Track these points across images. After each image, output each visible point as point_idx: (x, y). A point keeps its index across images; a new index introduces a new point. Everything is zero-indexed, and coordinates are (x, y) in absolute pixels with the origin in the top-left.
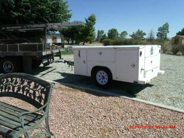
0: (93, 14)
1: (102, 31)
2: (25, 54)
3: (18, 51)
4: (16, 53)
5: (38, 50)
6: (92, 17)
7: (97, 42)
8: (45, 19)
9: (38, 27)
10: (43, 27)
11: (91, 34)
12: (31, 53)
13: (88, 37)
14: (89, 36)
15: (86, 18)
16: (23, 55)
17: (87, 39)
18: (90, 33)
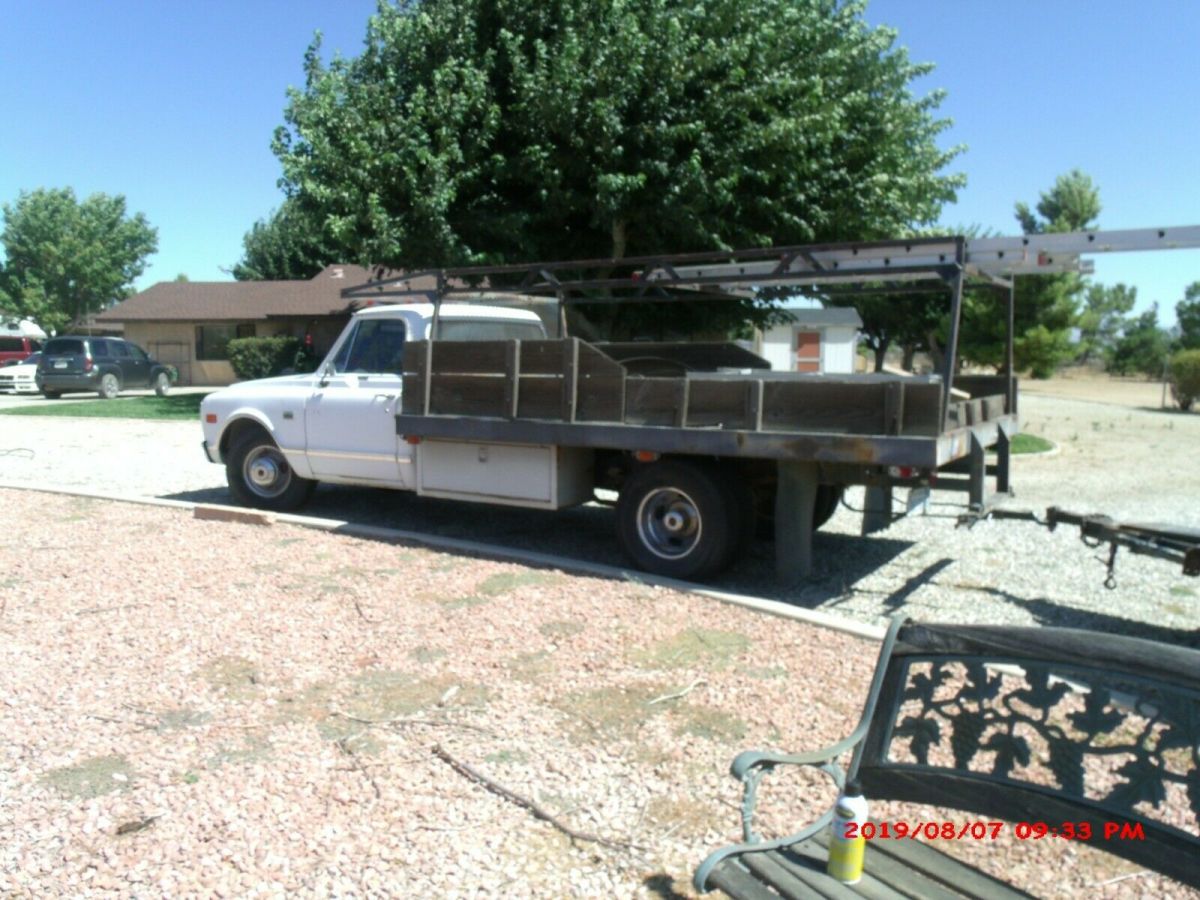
0: (1076, 174)
1: (1121, 288)
2: (805, 445)
3: (754, 427)
4: (740, 439)
5: (900, 427)
6: (1071, 193)
7: (1084, 368)
8: (787, 215)
9: (895, 262)
10: (935, 261)
11: (1055, 308)
12: (851, 444)
13: (1031, 333)
14: (1042, 328)
15: (1021, 201)
16: (790, 453)
17: (1027, 348)
18: (1051, 301)
